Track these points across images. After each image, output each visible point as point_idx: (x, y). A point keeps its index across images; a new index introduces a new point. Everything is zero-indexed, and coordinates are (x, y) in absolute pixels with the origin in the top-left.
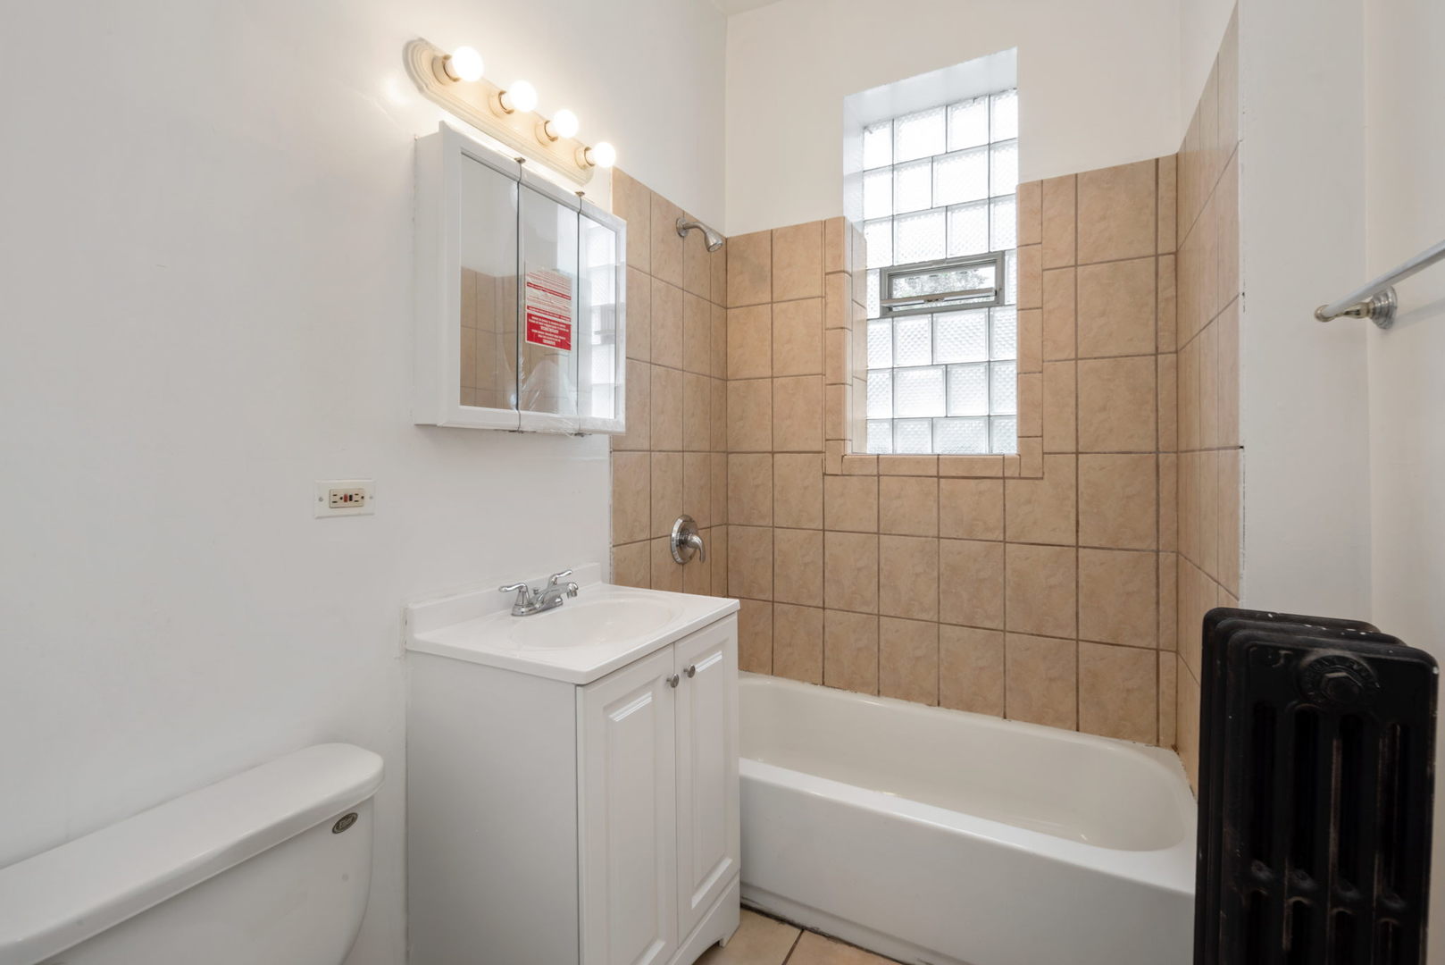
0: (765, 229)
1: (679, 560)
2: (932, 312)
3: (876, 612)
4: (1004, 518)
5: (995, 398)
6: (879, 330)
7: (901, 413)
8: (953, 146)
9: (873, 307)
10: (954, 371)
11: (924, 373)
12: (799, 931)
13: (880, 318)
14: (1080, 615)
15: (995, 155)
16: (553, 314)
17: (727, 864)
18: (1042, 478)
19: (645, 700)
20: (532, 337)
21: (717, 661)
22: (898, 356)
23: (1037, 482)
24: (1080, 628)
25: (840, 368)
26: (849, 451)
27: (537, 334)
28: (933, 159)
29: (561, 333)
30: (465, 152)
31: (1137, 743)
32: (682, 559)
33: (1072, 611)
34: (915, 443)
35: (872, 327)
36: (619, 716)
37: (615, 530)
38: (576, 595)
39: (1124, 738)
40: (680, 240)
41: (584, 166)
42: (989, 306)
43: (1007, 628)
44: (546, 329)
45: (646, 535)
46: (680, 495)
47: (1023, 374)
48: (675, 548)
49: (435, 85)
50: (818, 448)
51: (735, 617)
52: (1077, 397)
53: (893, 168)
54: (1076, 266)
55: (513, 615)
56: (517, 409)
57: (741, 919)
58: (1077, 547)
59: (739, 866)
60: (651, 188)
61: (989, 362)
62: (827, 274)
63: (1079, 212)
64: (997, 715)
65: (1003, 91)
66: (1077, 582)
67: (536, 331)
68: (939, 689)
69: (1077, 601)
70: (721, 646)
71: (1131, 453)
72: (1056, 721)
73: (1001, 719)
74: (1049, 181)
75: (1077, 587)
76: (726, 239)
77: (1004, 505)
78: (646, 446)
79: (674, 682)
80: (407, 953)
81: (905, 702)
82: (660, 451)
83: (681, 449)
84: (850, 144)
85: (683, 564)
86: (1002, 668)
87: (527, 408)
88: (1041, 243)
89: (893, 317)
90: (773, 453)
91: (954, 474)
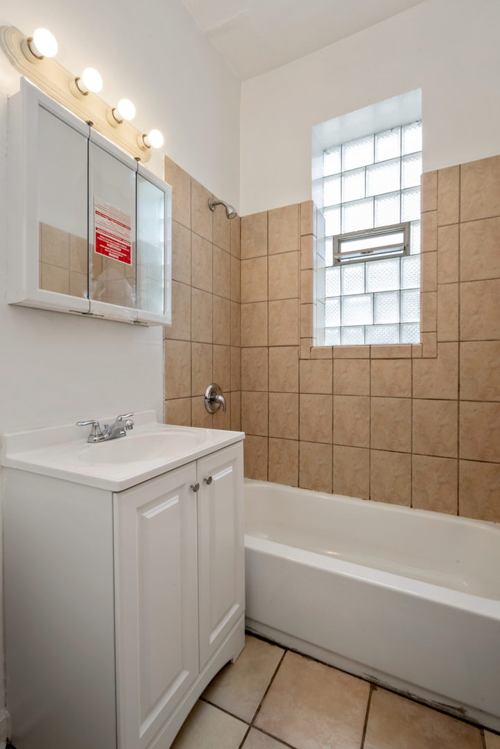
0: (263, 210)
1: (210, 411)
2: (365, 261)
3: (331, 442)
4: (412, 383)
5: (404, 312)
6: (333, 274)
7: (346, 323)
8: (380, 158)
9: (329, 259)
10: (379, 297)
11: (359, 299)
12: (284, 651)
13: (333, 266)
14: (460, 443)
15: (405, 164)
16: (117, 238)
17: (237, 608)
18: (436, 358)
19: (174, 501)
20: (99, 249)
21: (229, 472)
22: (344, 289)
23: (433, 360)
24: (460, 451)
25: (310, 294)
26: (314, 345)
27: (104, 248)
28: (366, 168)
29: (123, 251)
30: (42, 104)
31: (497, 524)
32: (212, 410)
33: (455, 441)
34: (354, 339)
35: (328, 273)
36: (150, 514)
37: (167, 389)
38: (132, 428)
39: (488, 520)
40: (211, 212)
41: (143, 147)
42: (400, 256)
43: (413, 452)
44: (111, 246)
45: (188, 394)
46: (211, 371)
47: (424, 292)
48: (207, 403)
49: (23, 60)
50: (296, 343)
51: (242, 444)
52: (459, 306)
53: (342, 175)
54: (459, 223)
55: (88, 442)
56: (88, 298)
57: (246, 642)
58: (459, 400)
59: (244, 608)
60: (192, 176)
61: (400, 290)
62: (301, 236)
63: (462, 189)
64: (407, 506)
65: (410, 124)
66: (459, 422)
67: (103, 246)
68: (370, 489)
69: (458, 434)
70: (232, 462)
71: (494, 340)
72: (445, 509)
73: (409, 508)
74: (442, 170)
75: (458, 425)
76: (241, 218)
77: (412, 375)
78: (189, 339)
79: (195, 488)
80: (5, 681)
81: (349, 497)
82: (198, 342)
83: (211, 342)
84: (316, 162)
85: (213, 413)
86: (409, 477)
87: (95, 298)
88: (436, 210)
89: (341, 265)
90: (268, 347)
91: (380, 357)
